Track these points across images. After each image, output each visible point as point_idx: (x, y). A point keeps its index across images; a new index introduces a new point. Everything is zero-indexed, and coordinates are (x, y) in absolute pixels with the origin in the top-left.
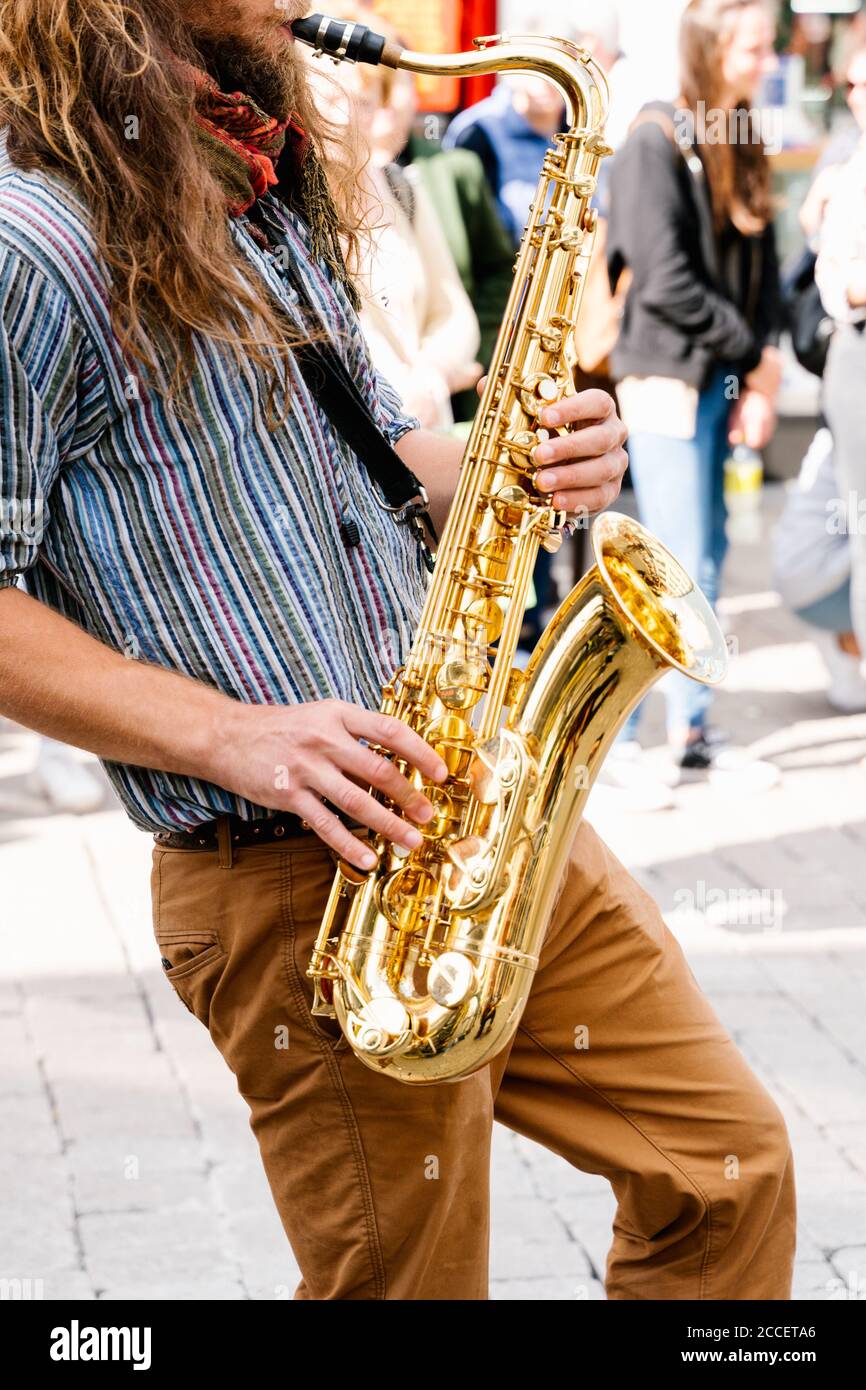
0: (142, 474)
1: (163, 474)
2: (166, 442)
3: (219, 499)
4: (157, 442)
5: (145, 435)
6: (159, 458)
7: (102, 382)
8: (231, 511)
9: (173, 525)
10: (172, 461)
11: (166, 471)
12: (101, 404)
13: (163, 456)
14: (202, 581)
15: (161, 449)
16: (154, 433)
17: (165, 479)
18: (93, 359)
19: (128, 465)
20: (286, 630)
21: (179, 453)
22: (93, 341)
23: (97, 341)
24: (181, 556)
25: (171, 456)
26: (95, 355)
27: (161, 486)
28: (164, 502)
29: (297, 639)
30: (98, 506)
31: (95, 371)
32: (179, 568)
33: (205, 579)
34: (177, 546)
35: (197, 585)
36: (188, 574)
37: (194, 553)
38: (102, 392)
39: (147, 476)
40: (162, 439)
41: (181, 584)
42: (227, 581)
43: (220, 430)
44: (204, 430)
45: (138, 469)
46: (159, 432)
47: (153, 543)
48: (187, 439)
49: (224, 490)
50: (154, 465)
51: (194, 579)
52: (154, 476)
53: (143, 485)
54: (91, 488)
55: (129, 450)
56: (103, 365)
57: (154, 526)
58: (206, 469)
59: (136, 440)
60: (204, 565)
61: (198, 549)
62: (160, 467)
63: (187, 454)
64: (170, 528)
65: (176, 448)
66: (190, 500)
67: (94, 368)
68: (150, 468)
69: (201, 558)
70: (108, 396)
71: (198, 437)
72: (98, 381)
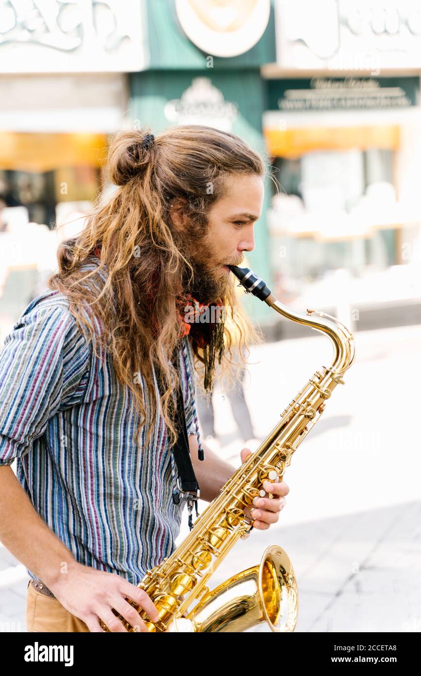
0: (78, 430)
1: (87, 435)
2: (94, 424)
3: (107, 458)
4: (91, 421)
5: (87, 415)
6: (88, 428)
7: (83, 392)
8: (111, 465)
9: (84, 458)
10: (93, 432)
11: (89, 434)
12: (78, 400)
13: (90, 428)
14: (88, 486)
15: (91, 424)
16: (91, 417)
17: (87, 437)
18: (85, 381)
19: (74, 423)
20: (115, 519)
21: (97, 430)
22: (90, 374)
23: (91, 375)
24: (83, 472)
25: (94, 430)
26: (87, 380)
27: (84, 439)
28: (83, 448)
29: (118, 524)
30: (54, 434)
31: (82, 386)
32: (80, 477)
33: (90, 486)
34: (83, 468)
35: (85, 487)
36: (83, 481)
37: (89, 474)
38: (80, 395)
39: (79, 432)
40: (93, 421)
41: (79, 484)
42: (98, 491)
43: (119, 430)
44: (113, 426)
45: (77, 427)
46: (94, 417)
47: (73, 461)
48: (104, 426)
49: (111, 455)
50: (84, 429)
51: (85, 484)
52: (82, 434)
53: (76, 435)
54: (53, 424)
55: (77, 418)
56: (87, 386)
57: (76, 455)
58: (106, 442)
59: (82, 415)
60: (92, 481)
61: (91, 473)
62: (87, 431)
63: (101, 433)
64: (82, 459)
65: (97, 427)
66: (95, 451)
67: (83, 384)
68: (82, 430)
69: (92, 477)
70: (82, 398)
71: (109, 428)
72: (81, 390)
